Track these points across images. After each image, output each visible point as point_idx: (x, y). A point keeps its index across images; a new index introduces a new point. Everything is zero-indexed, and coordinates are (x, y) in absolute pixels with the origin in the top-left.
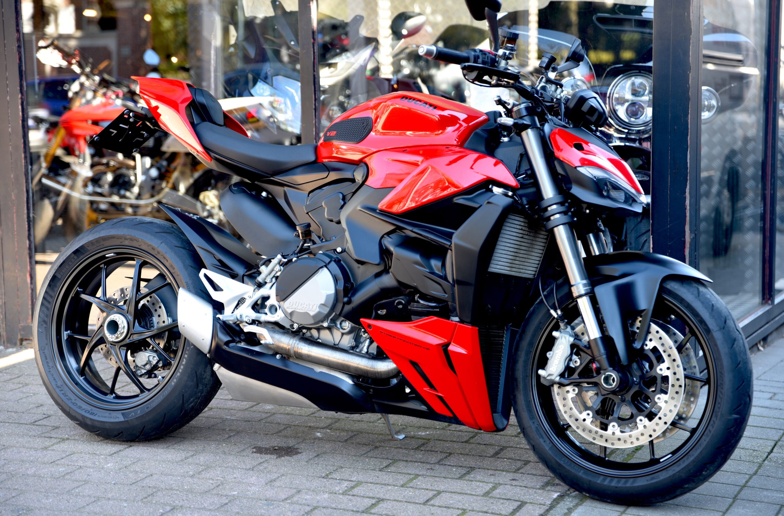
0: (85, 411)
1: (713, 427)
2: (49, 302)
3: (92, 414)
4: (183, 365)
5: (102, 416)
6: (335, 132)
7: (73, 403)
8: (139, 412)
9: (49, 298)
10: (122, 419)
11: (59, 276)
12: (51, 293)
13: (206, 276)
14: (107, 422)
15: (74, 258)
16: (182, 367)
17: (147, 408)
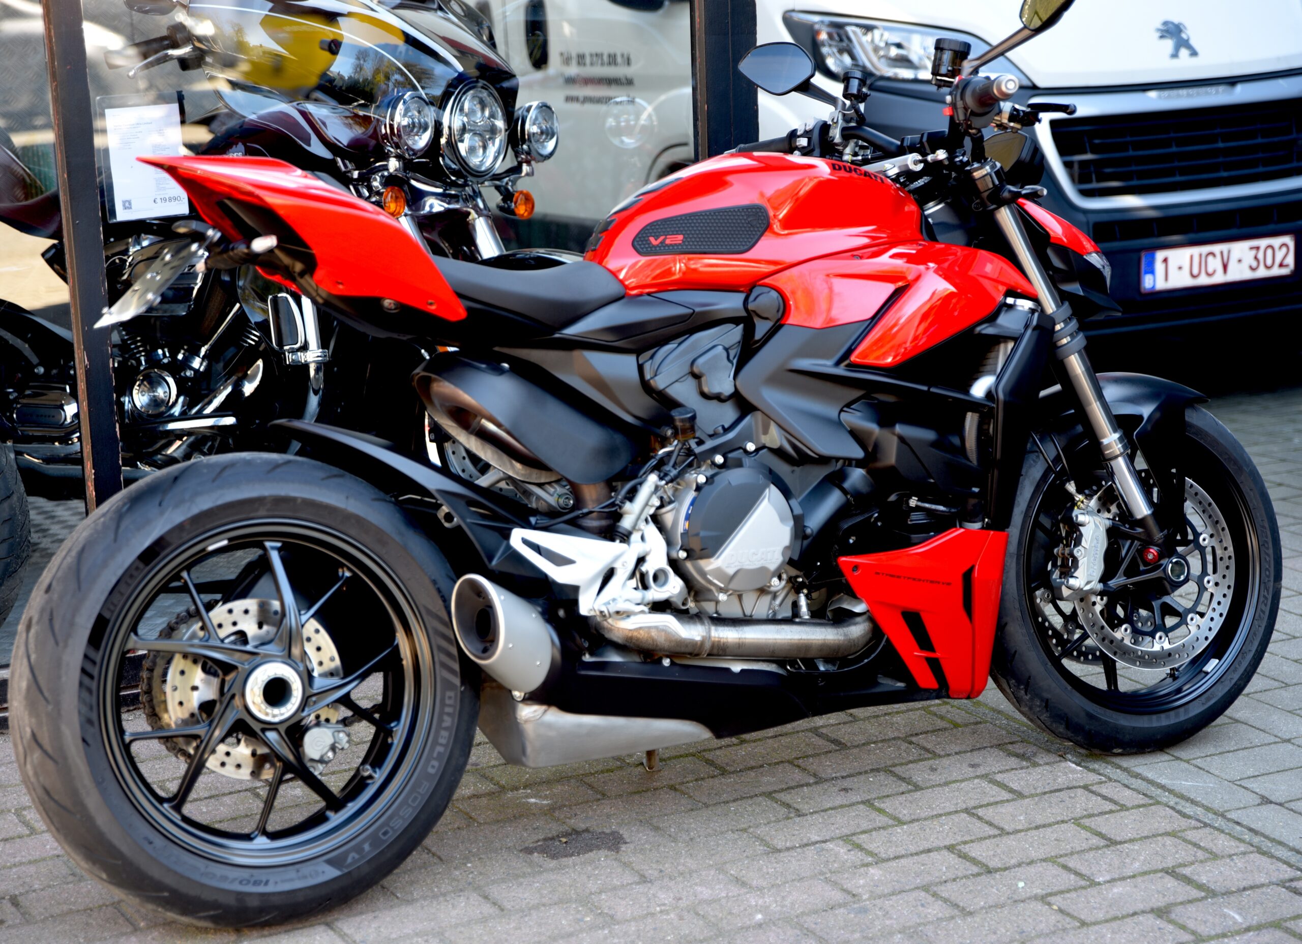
0: (241, 883)
1: (1266, 605)
2: (91, 677)
3: (256, 883)
4: (446, 729)
5: (283, 881)
6: (681, 237)
7: (202, 874)
8: (367, 847)
9: (89, 667)
10: (332, 873)
11: (107, 615)
12: (92, 654)
13: (526, 542)
14: (300, 890)
15: (137, 569)
16: (444, 734)
17: (385, 833)
